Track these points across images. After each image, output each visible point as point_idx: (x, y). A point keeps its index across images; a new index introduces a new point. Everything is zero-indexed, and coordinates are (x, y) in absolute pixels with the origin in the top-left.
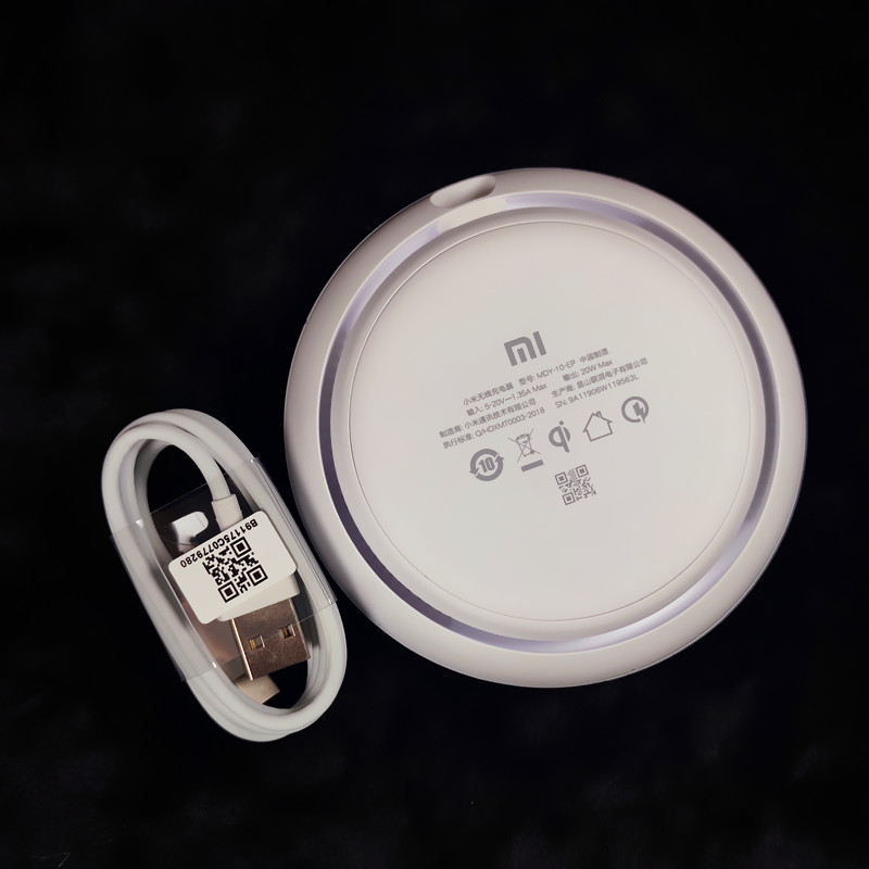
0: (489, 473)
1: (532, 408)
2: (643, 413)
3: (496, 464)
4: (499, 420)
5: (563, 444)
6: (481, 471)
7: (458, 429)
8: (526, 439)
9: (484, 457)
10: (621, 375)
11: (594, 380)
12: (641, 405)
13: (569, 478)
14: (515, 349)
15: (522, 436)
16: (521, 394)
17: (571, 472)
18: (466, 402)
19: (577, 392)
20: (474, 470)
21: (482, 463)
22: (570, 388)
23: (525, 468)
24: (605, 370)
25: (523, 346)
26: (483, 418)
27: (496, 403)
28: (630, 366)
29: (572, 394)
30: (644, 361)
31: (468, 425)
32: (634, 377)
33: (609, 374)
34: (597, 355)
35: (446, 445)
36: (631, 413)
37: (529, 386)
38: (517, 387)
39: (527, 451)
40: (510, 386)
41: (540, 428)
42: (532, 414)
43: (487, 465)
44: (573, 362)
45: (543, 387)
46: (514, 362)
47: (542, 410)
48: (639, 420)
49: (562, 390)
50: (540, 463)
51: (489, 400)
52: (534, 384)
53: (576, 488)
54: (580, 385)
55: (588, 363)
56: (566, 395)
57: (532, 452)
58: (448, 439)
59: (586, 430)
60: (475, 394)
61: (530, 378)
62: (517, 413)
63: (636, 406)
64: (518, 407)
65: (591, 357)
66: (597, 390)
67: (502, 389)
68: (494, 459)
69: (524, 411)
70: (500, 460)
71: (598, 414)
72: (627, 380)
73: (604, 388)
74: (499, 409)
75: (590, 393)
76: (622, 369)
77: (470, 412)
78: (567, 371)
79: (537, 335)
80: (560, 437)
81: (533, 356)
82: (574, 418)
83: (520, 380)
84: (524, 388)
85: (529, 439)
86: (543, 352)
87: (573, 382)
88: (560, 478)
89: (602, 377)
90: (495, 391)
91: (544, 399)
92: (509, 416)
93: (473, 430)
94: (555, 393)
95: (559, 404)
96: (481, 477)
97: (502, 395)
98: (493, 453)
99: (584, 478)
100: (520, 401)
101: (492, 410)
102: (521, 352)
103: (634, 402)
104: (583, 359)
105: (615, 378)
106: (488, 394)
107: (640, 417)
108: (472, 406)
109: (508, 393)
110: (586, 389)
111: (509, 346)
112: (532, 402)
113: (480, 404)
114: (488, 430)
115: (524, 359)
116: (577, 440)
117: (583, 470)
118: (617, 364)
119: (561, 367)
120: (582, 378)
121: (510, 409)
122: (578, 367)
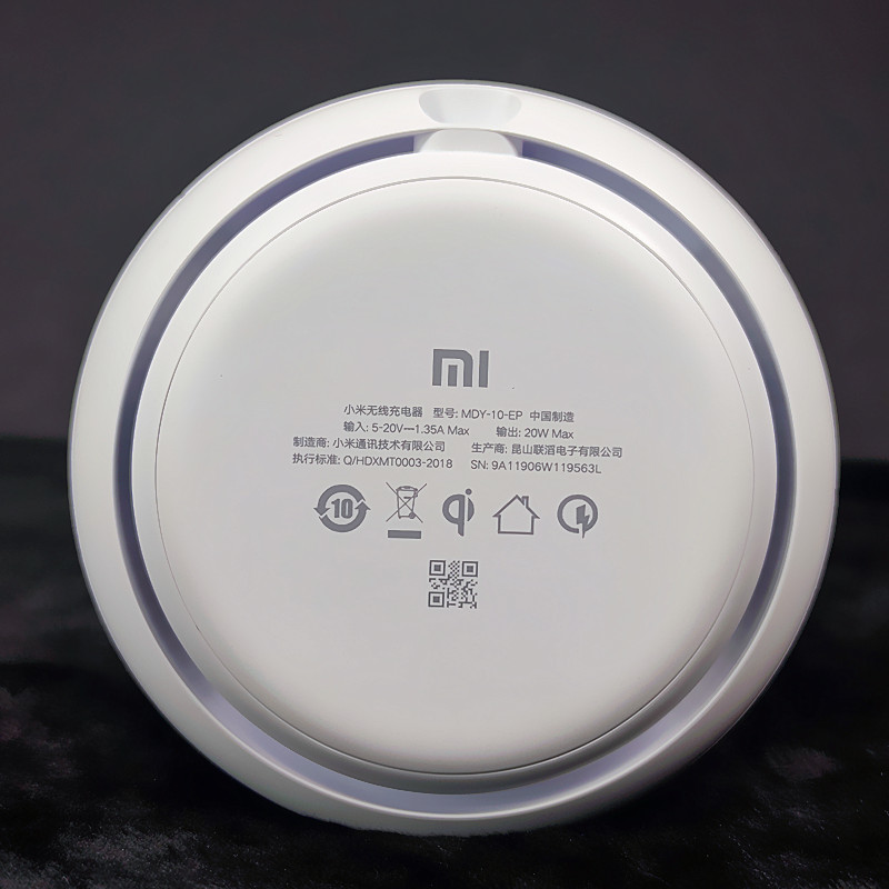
0: (341, 521)
1: (436, 454)
2: (586, 522)
3: (355, 513)
4: (384, 454)
5: (460, 522)
6: (330, 514)
7: (322, 442)
8: (411, 494)
9: (342, 496)
10: (577, 459)
11: (538, 449)
12: (589, 511)
13: (448, 571)
14: (446, 362)
15: (407, 488)
16: (430, 429)
17: (454, 564)
18: (349, 409)
19: (508, 456)
20: (321, 509)
21: (336, 503)
22: (500, 448)
23: (392, 534)
24: (559, 442)
25: (460, 363)
26: (363, 441)
27: (389, 428)
28: (595, 451)
29: (499, 457)
30: (618, 452)
31: (338, 443)
32: (594, 469)
33: (562, 450)
34: (556, 416)
35: (297, 458)
36: (570, 516)
37: (445, 421)
38: (428, 417)
39: (405, 511)
40: (418, 412)
41: (437, 487)
42: (432, 463)
43: (343, 509)
44: (519, 414)
45: (463, 432)
46: (437, 381)
47: (450, 463)
48: (577, 531)
49: (488, 446)
50: (417, 535)
51: (381, 420)
52: (453, 423)
53: (452, 588)
54: (516, 449)
55: (539, 424)
56: (490, 456)
57: (412, 515)
58: (303, 451)
59: (498, 515)
60: (366, 404)
61: (450, 412)
62: (413, 454)
63: (581, 510)
64: (418, 445)
65: (547, 416)
66: (536, 466)
67: (406, 411)
68: (356, 504)
69: (424, 455)
70: (363, 509)
71: (524, 501)
72: (583, 468)
73: (548, 467)
74: (390, 437)
75: (526, 467)
76: (583, 450)
77: (349, 427)
78: (506, 423)
79: (484, 355)
80: (459, 510)
81: (468, 382)
82: (489, 491)
83: (436, 410)
84: (438, 422)
85: (415, 496)
86: (483, 383)
87: (508, 442)
88: (436, 567)
89: (551, 450)
90: (395, 410)
91: (458, 448)
92: (400, 453)
93: (341, 452)
94: (476, 447)
95: (476, 465)
96: (326, 521)
97: (401, 420)
98: (359, 496)
99: (469, 579)
100: (424, 438)
101: (380, 436)
102: (453, 369)
103: (581, 503)
104: (534, 415)
105: (568, 459)
106: (383, 410)
107: (580, 526)
108: (354, 418)
109: (412, 421)
110: (522, 458)
111: (439, 355)
112: (440, 446)
113: (367, 420)
114: (364, 460)
115: (452, 382)
116: (480, 524)
117: (472, 568)
118: (577, 442)
119: (500, 414)
120: (522, 441)
121: (406, 445)
122: (524, 423)
